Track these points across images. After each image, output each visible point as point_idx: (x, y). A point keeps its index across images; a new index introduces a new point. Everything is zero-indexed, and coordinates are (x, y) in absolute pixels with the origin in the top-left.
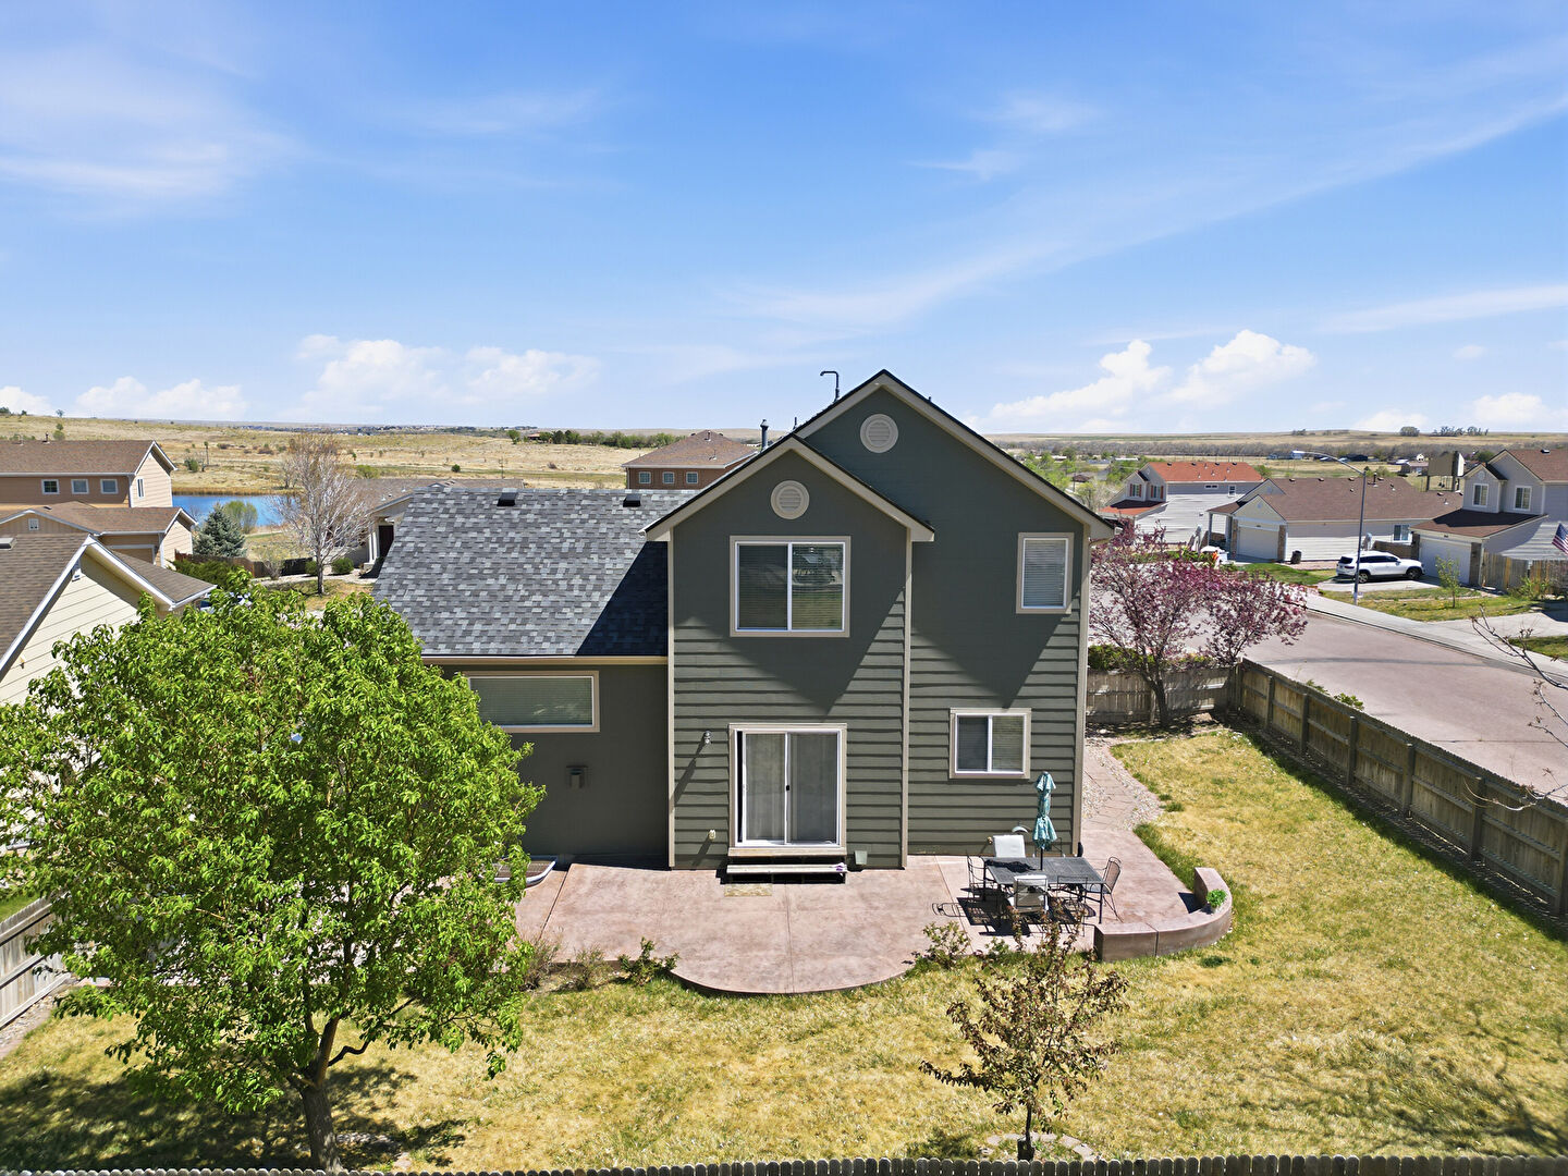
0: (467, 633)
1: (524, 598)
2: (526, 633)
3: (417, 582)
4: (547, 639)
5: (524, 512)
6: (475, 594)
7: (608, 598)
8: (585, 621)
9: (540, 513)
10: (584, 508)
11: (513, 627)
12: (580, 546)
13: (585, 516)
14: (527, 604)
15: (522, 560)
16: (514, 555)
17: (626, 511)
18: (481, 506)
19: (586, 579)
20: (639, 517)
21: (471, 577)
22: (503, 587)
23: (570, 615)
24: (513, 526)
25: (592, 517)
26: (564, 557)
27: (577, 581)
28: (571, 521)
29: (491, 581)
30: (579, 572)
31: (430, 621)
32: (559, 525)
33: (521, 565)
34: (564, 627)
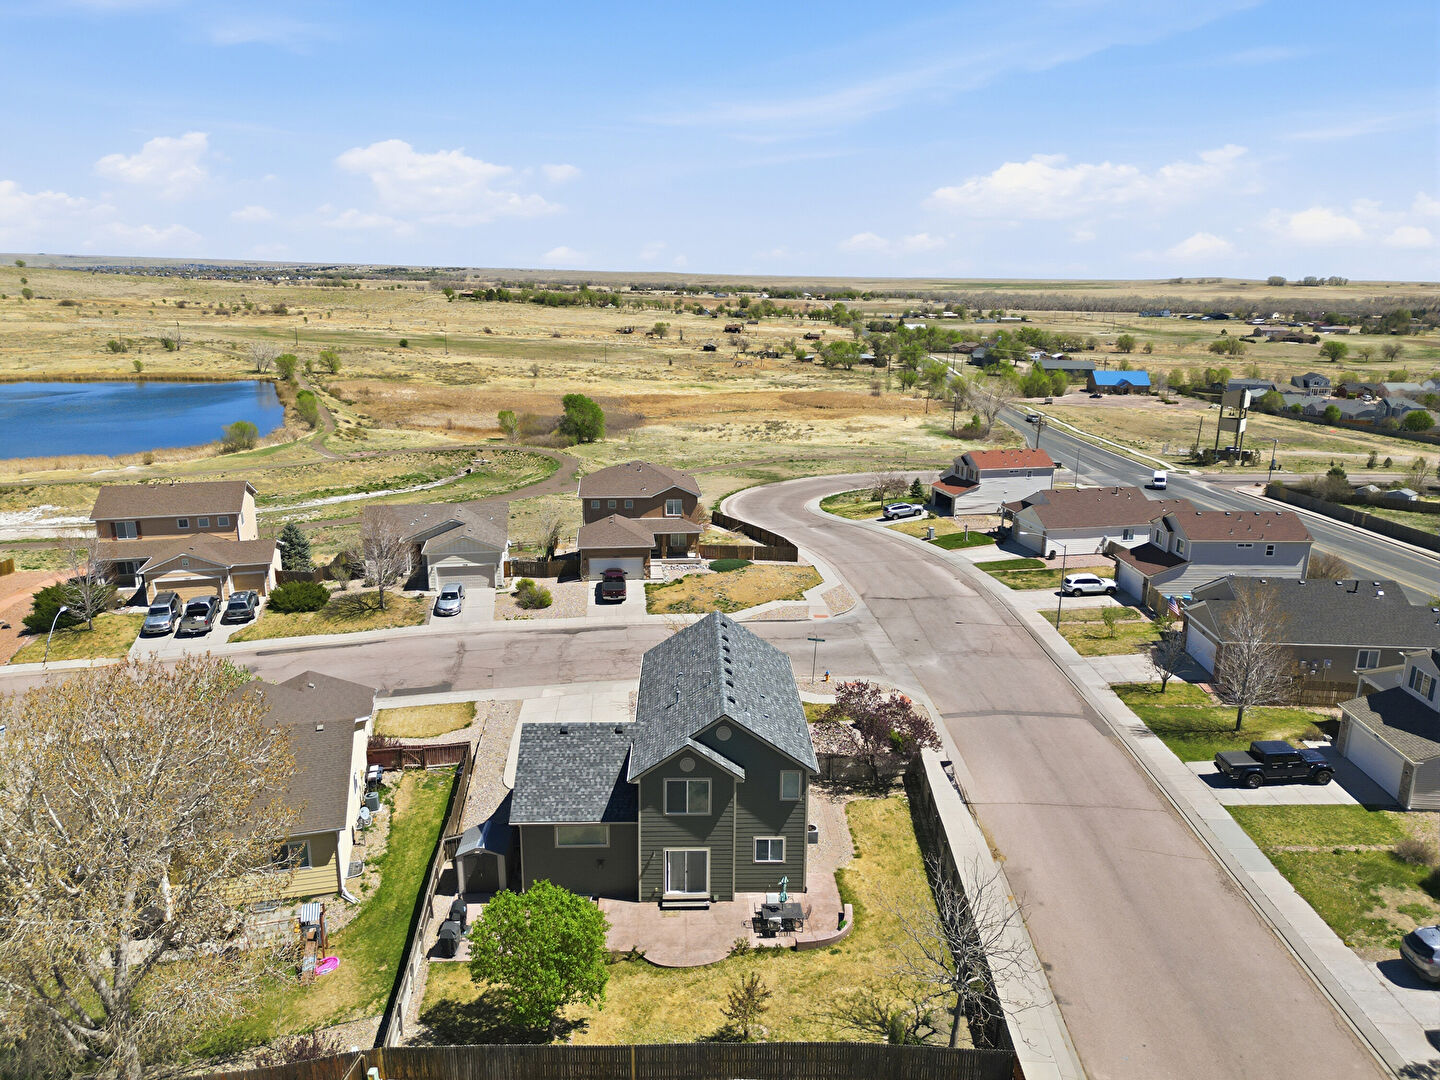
0: (556, 810)
1: (577, 790)
2: (580, 809)
3: (531, 781)
4: (589, 813)
5: (572, 738)
6: (557, 788)
7: (612, 789)
8: (604, 803)
9: (579, 739)
10: (598, 734)
11: (574, 806)
12: (598, 758)
13: (599, 740)
14: (579, 793)
15: (574, 768)
16: (571, 764)
17: (617, 736)
18: (553, 734)
19: (602, 778)
20: (622, 740)
21: (554, 778)
22: (568, 783)
23: (597, 799)
24: (568, 747)
25: (602, 740)
26: (592, 765)
27: (598, 780)
28: (592, 743)
29: (562, 780)
30: (599, 774)
31: (540, 804)
32: (588, 746)
33: (574, 771)
34: (595, 806)
